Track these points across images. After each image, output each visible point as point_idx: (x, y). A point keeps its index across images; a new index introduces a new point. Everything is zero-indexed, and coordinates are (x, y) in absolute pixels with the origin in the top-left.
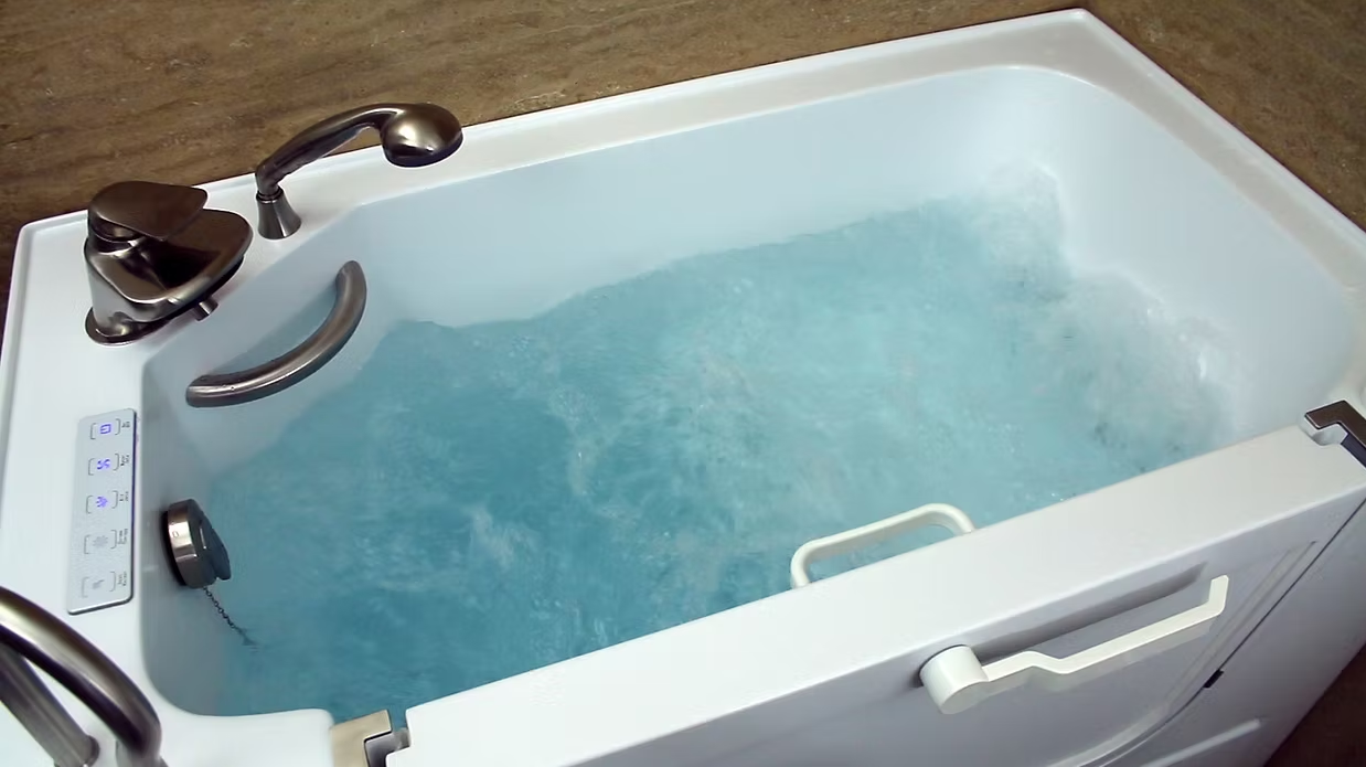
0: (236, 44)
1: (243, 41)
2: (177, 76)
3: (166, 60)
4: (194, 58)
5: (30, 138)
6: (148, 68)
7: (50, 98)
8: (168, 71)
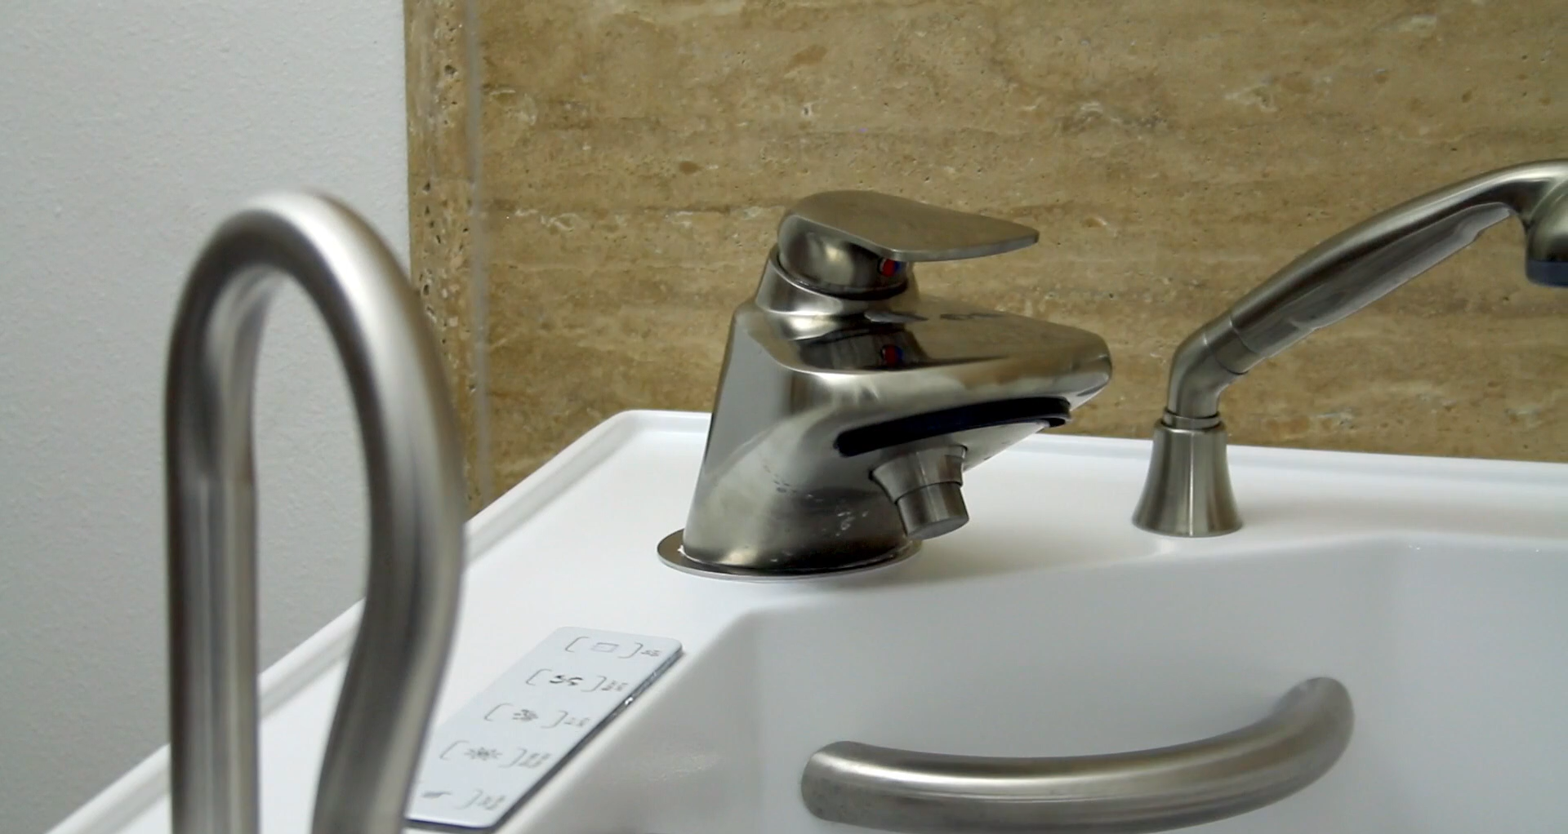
0: (1238, 97)
1: (1257, 93)
2: (1084, 141)
3: (1077, 97)
4: (1138, 107)
5: (726, 210)
6: (1031, 108)
7: (803, 126)
8: (1069, 125)
